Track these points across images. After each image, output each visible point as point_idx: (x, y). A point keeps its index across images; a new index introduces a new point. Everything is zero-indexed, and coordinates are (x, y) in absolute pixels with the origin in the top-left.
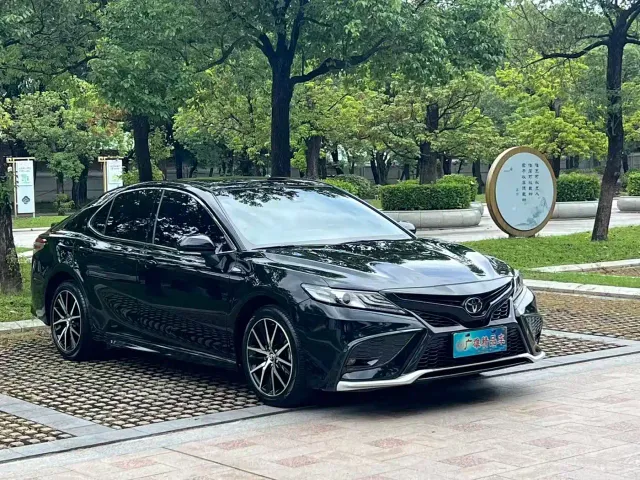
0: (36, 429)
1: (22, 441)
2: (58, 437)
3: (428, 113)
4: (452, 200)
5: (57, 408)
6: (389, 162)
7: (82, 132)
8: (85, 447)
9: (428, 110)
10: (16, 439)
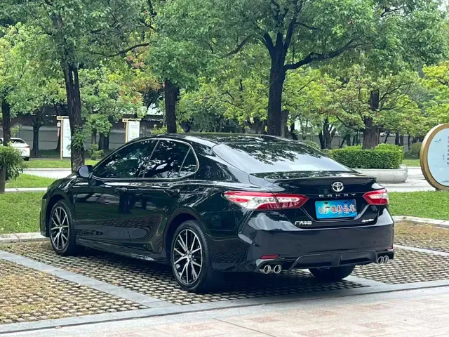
0: (122, 302)
1: (115, 308)
2: (138, 307)
3: (372, 97)
4: (387, 162)
5: (132, 289)
6: (333, 133)
7: (112, 100)
8: (159, 315)
9: (372, 94)
10: (110, 307)
